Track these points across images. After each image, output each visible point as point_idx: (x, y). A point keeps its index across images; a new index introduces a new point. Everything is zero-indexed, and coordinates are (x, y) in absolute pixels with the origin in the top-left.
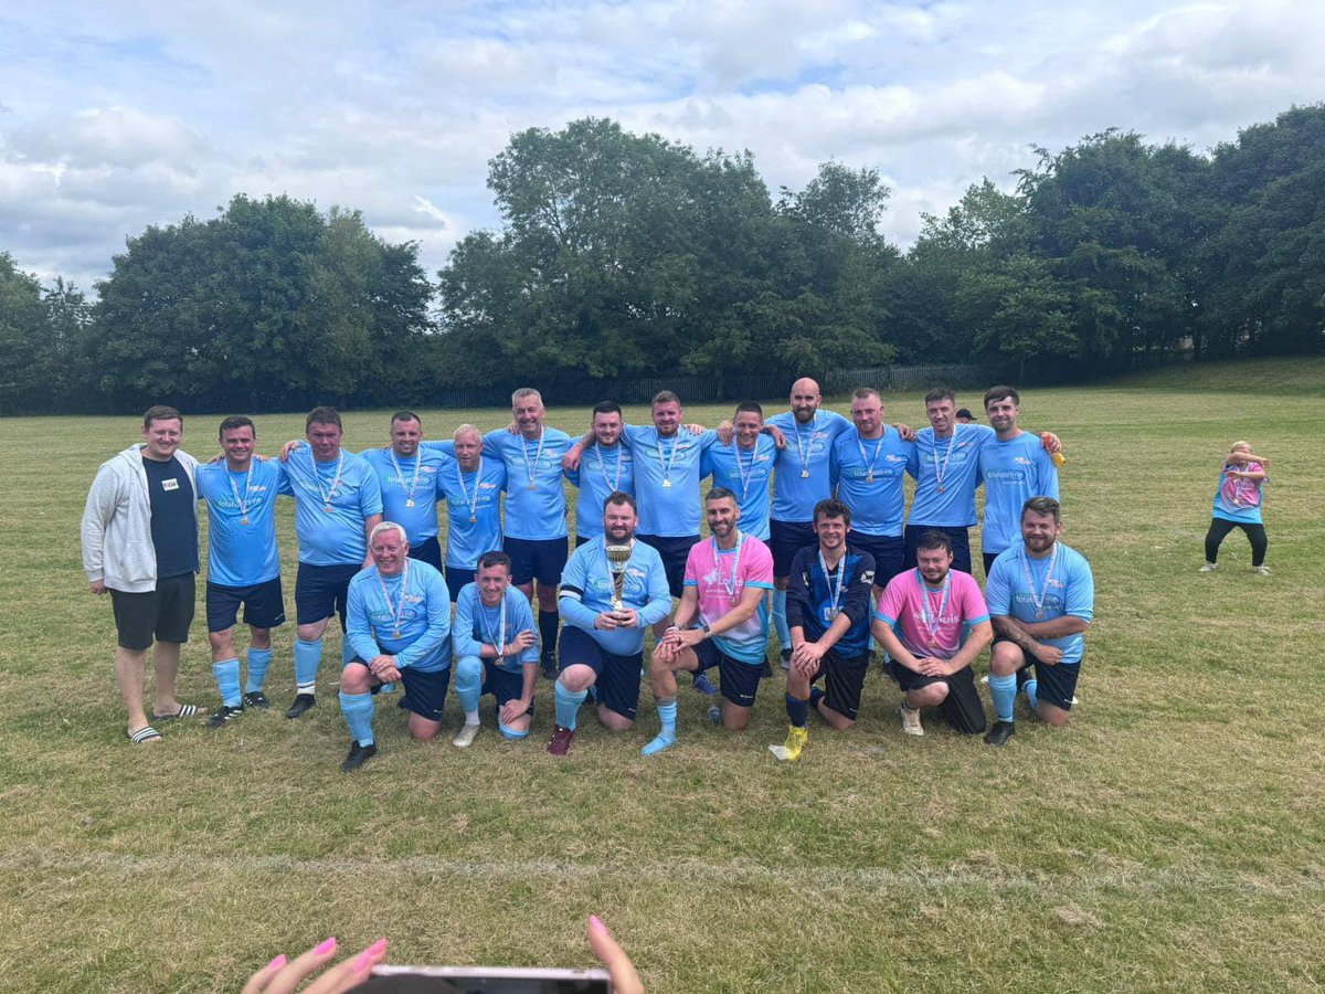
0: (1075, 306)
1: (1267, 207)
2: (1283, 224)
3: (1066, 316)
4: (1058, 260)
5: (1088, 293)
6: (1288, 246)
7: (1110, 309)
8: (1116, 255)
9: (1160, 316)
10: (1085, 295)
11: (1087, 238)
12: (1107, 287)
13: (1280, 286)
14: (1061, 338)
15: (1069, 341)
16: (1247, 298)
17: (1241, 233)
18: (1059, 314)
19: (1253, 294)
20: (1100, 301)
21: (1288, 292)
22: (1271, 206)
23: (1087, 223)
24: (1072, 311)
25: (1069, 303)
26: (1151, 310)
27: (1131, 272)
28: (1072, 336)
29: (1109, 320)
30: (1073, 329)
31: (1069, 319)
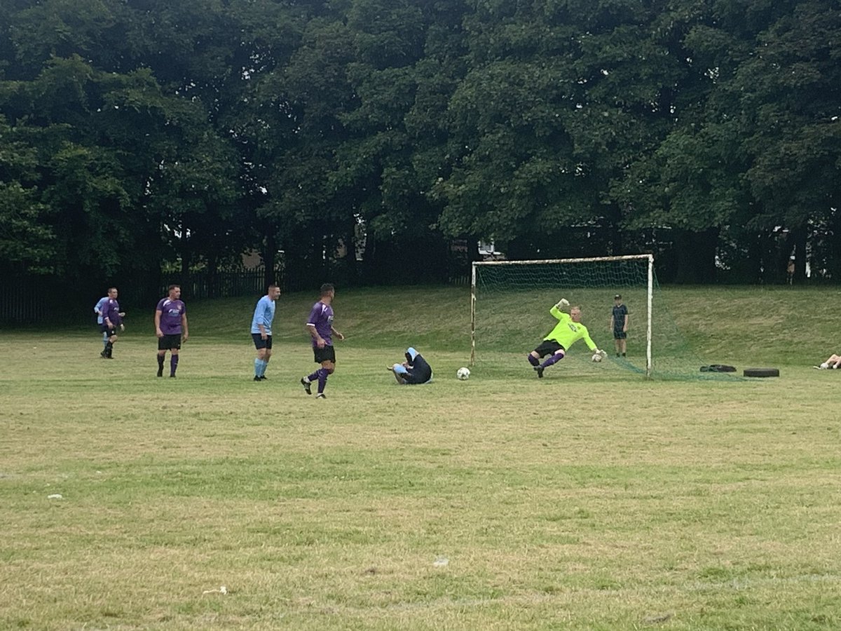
0: (48, 176)
1: (358, 26)
2: (382, 58)
3: (28, 192)
4: (14, 85)
5: (69, 151)
6: (388, 95)
7: (109, 185)
8: (118, 85)
9: (198, 203)
10: (63, 155)
11: (66, 49)
12: (104, 141)
13: (378, 161)
14: (24, 234)
15: (38, 241)
16: (333, 179)
17: (321, 67)
18: (17, 188)
19: (341, 172)
20: (91, 169)
21: (390, 172)
22: (364, 25)
23: (67, 22)
24: (42, 184)
25: (38, 169)
26: (184, 193)
27: (147, 119)
28: (41, 230)
29: (109, 204)
30: (43, 219)
31: (37, 199)
